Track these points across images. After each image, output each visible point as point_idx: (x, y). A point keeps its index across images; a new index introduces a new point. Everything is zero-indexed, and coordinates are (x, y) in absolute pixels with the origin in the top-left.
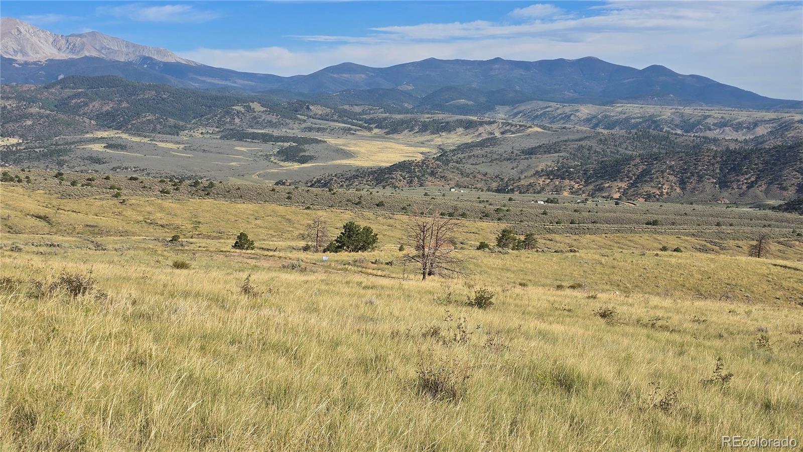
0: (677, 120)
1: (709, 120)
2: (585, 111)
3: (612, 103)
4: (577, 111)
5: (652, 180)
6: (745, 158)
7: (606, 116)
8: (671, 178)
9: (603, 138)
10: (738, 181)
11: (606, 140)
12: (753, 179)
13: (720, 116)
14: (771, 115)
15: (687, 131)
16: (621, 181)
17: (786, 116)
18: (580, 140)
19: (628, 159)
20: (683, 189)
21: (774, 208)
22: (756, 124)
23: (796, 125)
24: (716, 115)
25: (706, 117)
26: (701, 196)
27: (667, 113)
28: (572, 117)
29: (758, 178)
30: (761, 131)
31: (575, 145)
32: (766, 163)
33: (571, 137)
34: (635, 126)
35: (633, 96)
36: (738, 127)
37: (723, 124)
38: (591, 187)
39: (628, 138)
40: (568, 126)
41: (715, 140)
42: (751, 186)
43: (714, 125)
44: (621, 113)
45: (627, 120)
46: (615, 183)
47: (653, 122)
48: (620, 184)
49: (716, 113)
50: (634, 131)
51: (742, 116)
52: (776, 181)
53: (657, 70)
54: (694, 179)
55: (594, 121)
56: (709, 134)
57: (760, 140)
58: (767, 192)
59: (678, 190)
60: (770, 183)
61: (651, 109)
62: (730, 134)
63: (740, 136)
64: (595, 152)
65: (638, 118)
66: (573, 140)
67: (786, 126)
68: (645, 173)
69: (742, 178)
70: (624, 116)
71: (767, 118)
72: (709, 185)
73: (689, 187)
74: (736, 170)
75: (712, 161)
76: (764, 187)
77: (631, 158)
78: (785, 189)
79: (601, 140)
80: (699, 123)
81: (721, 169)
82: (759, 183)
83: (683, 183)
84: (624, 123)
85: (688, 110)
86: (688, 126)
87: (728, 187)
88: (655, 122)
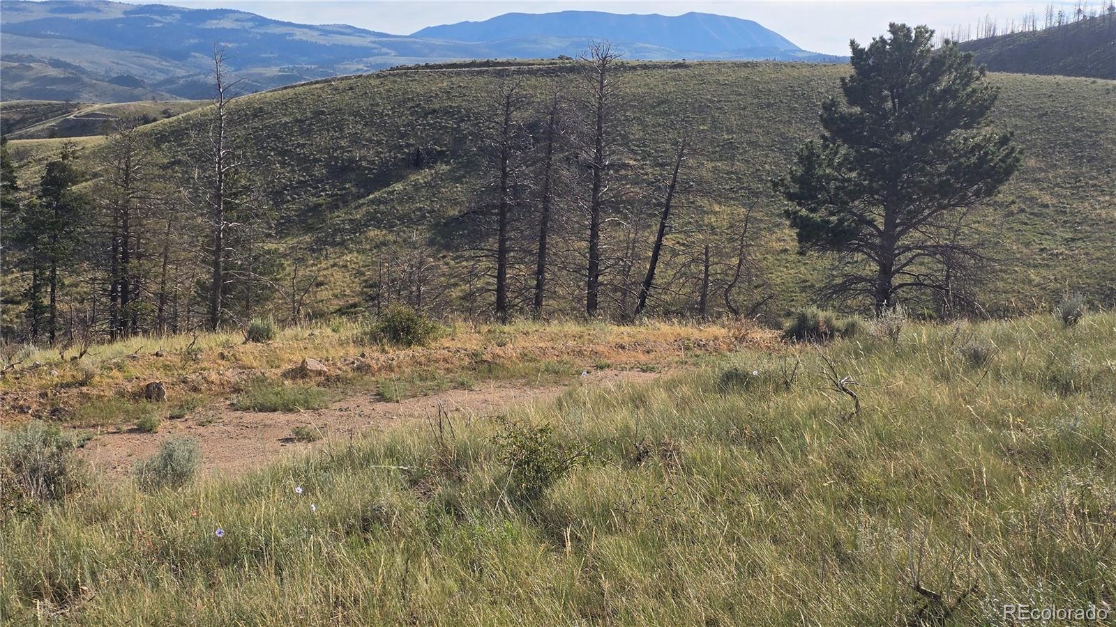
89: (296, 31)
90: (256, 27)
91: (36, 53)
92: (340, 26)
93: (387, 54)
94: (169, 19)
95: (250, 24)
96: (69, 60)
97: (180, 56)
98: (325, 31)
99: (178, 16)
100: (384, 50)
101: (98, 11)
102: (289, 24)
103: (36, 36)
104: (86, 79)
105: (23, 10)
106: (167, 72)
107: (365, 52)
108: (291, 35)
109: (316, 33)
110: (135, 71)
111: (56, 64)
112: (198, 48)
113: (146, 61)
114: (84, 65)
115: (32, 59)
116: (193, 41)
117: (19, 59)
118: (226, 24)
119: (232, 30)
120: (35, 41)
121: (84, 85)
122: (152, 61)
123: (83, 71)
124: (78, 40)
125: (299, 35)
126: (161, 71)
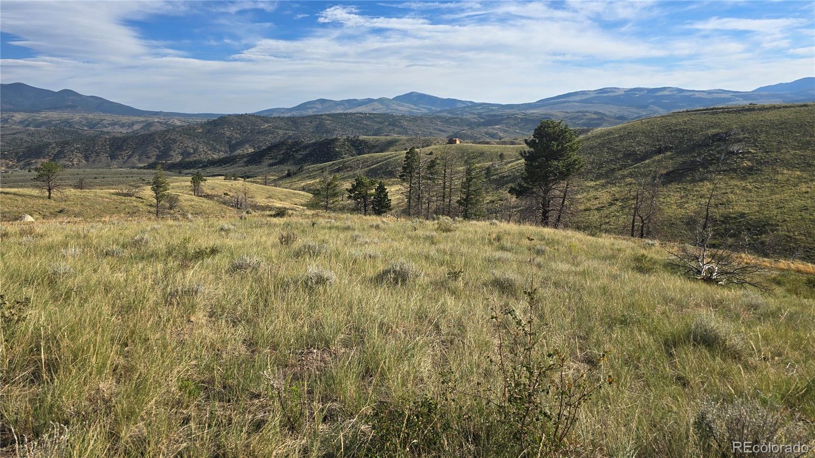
0: (84, 122)
1: (104, 122)
2: (18, 116)
3: (38, 111)
4: (13, 116)
5: (65, 157)
6: (124, 141)
7: (34, 120)
8: (78, 155)
9: (31, 132)
10: (122, 155)
11: (33, 134)
12: (130, 153)
13: (111, 119)
14: (142, 119)
15: (91, 128)
16: (44, 158)
17: (150, 119)
18: (14, 134)
19: (47, 145)
20: (87, 161)
21: (141, 168)
22: (133, 124)
23: (155, 124)
24: (108, 119)
25: (102, 120)
26: (100, 164)
27: (77, 117)
28: (9, 120)
29: (133, 153)
30: (136, 127)
31: (10, 137)
32: (137, 144)
33: (8, 133)
34: (56, 125)
35: (54, 108)
36: (123, 125)
37: (114, 124)
38: (22, 163)
39: (49, 132)
40: (5, 126)
41: (108, 133)
42: (129, 157)
43: (108, 124)
44: (45, 118)
45: (50, 122)
46: (40, 160)
47: (67, 122)
48: (43, 160)
49: (109, 118)
50: (53, 128)
51: (125, 119)
52: (144, 154)
53: (67, 93)
54: (93, 155)
55: (26, 122)
56: (105, 130)
57: (136, 132)
58: (139, 160)
59: (84, 162)
60: (140, 156)
61: (65, 115)
62: (118, 129)
63: (124, 131)
64: (26, 141)
65: (57, 120)
66: (8, 134)
67: (150, 125)
68: (60, 153)
69: (123, 153)
70: (47, 119)
71: (139, 121)
72: (104, 158)
73: (91, 160)
74: (120, 148)
75: (104, 144)
76: (137, 157)
77: (50, 144)
78: (149, 158)
79: (29, 134)
80: (98, 123)
81: (110, 148)
82: (134, 155)
83: (87, 158)
84: (48, 123)
85: (90, 116)
86: (92, 125)
87: (116, 158)
88: (68, 123)
89: (697, 93)
90: (679, 93)
91: (589, 109)
92: (717, 90)
93: (737, 100)
94: (642, 93)
95: (676, 92)
96: (601, 111)
97: (645, 107)
98: (709, 92)
99: (646, 91)
100: (737, 99)
101: (615, 92)
102: (694, 91)
103: (591, 103)
104: (606, 118)
105: (587, 94)
106: (638, 114)
107: (729, 100)
108: (693, 95)
109: (705, 94)
110: (626, 114)
111: (595, 113)
112: (652, 103)
113: (632, 110)
114: (607, 113)
115: (587, 112)
116: (651, 101)
117: (583, 112)
118: (666, 93)
119: (668, 95)
120: (590, 105)
121: (605, 120)
122: (633, 110)
123: (606, 115)
124: (606, 104)
125: (697, 95)
126: (636, 113)
